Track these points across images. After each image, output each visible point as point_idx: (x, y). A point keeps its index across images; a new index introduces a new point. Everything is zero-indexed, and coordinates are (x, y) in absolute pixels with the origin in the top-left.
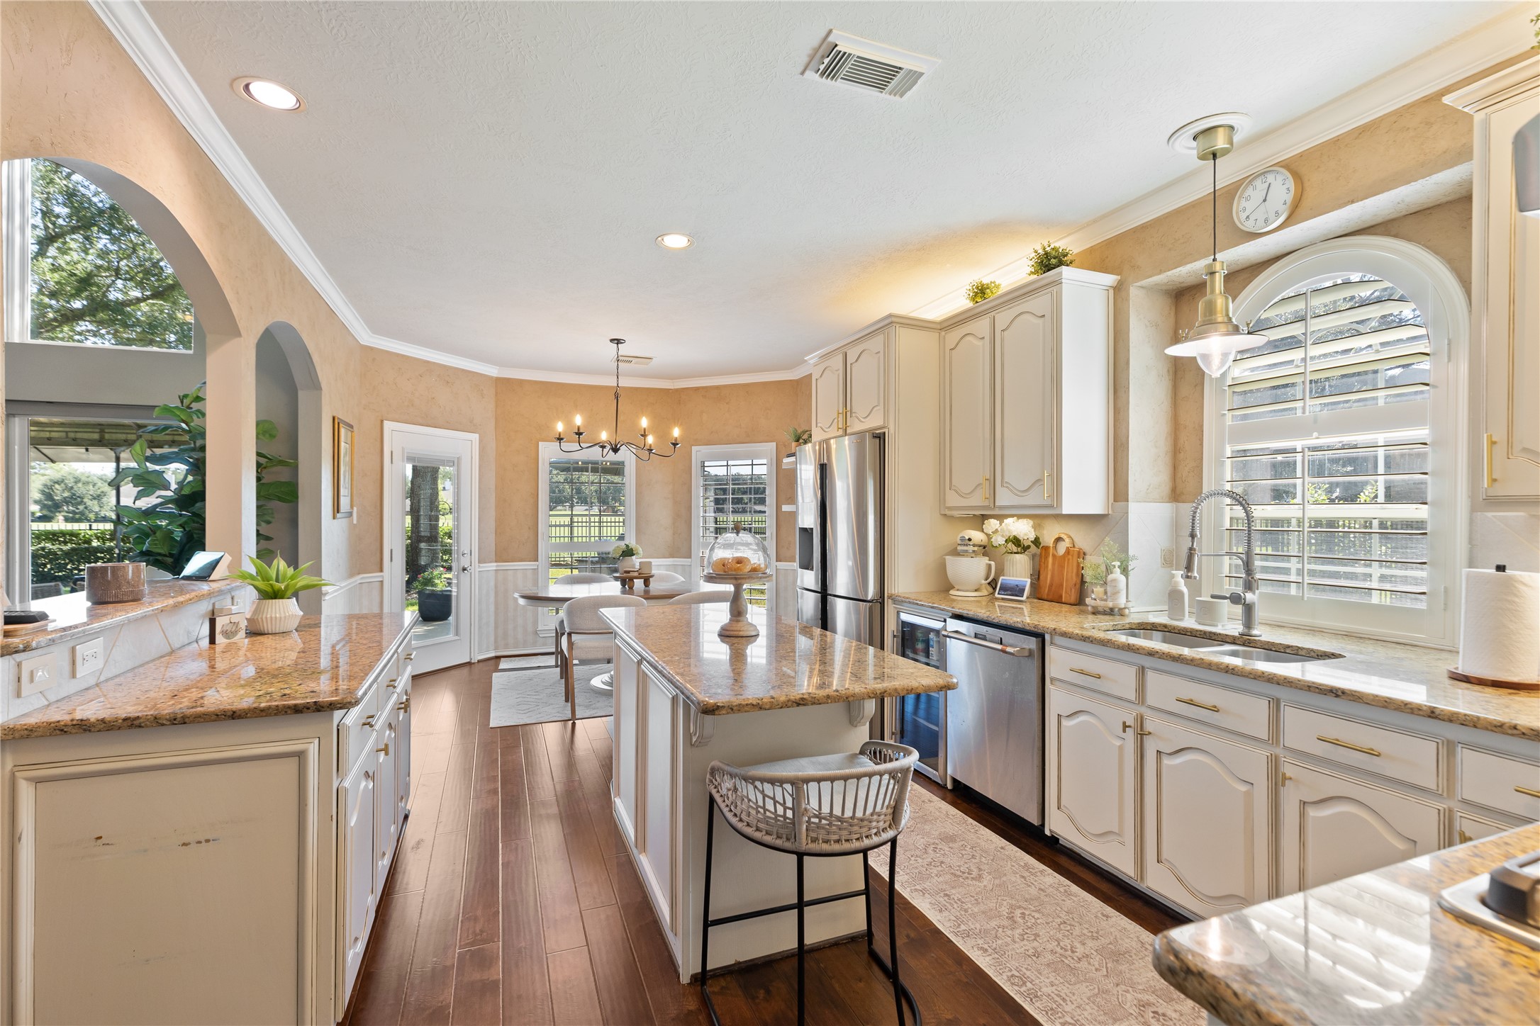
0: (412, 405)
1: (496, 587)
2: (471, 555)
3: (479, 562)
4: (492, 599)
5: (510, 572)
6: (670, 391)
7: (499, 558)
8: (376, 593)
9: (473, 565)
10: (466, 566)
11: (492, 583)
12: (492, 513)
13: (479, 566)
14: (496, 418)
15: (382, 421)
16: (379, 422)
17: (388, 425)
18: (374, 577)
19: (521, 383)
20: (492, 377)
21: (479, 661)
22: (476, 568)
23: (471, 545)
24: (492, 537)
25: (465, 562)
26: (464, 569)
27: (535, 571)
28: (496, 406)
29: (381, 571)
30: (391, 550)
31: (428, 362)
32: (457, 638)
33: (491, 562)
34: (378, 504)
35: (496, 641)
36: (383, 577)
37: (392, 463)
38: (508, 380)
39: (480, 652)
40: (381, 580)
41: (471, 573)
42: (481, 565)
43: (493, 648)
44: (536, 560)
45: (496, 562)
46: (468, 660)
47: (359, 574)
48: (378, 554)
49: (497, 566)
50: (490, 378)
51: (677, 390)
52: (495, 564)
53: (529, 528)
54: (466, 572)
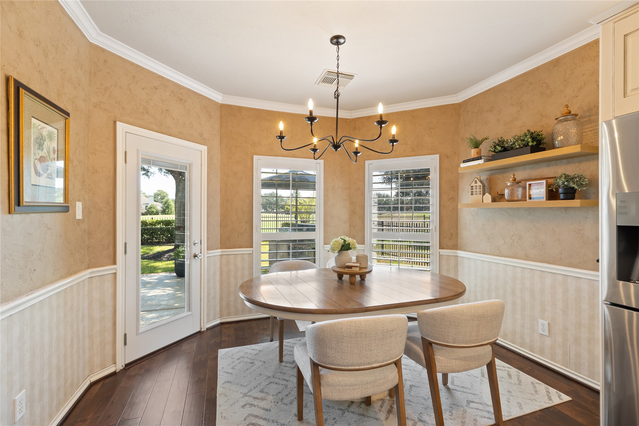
0: (147, 112)
1: (221, 268)
2: (201, 244)
3: (208, 249)
4: (218, 278)
5: (231, 257)
6: (348, 120)
7: (224, 245)
8: (108, 285)
9: (202, 252)
10: (197, 253)
11: (218, 266)
12: (217, 210)
13: (207, 253)
14: (221, 136)
15: (115, 123)
16: (112, 123)
17: (121, 126)
18: (108, 269)
19: (240, 109)
20: (218, 103)
21: (207, 329)
22: (205, 255)
23: (201, 236)
24: (218, 229)
25: (196, 250)
26: (195, 256)
27: (251, 255)
28: (221, 127)
29: (115, 263)
30: (126, 244)
31: (163, 78)
32: (190, 313)
33: (217, 249)
34: (111, 200)
35: (221, 311)
36: (116, 269)
37: (126, 162)
38: (230, 107)
39: (209, 321)
40: (114, 272)
41: (201, 259)
42: (209, 252)
43: (219, 316)
44: (251, 246)
45: (221, 248)
46: (198, 330)
47: (88, 268)
48: (111, 248)
49: (222, 252)
50: (216, 103)
51: (353, 120)
52: (220, 250)
53: (246, 222)
54: (196, 258)
